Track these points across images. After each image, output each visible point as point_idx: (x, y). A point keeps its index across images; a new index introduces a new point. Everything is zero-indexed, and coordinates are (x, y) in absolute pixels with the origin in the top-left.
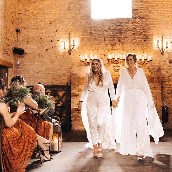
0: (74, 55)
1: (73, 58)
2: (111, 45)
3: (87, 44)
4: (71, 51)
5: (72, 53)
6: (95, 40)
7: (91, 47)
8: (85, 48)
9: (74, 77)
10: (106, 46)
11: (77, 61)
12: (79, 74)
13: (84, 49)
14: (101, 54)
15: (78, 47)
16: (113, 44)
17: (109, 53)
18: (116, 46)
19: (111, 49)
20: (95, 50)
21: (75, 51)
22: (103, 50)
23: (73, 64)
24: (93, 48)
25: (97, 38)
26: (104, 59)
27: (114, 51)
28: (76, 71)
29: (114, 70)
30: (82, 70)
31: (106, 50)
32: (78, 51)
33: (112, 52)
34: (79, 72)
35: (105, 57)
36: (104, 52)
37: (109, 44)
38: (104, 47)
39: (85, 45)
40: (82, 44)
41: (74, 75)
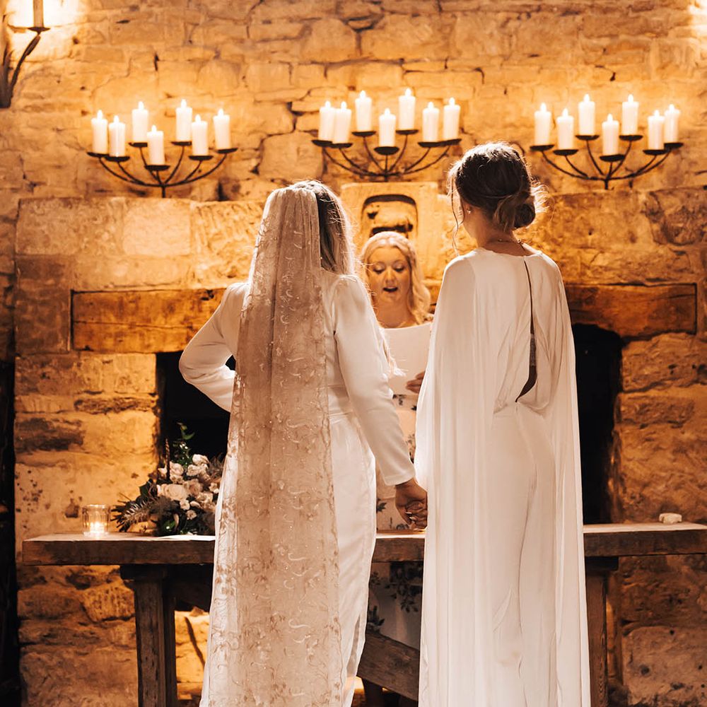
0: (36, 109)
1: (29, 131)
2: (346, 21)
3: (150, 15)
4: (11, 74)
5: (25, 91)
7: (180, 43)
8: (129, 49)
9: (42, 294)
10: (305, 32)
12: (79, 261)
13: (122, 59)
14: (259, 97)
15: (76, 41)
16: (366, 17)
17: (330, 92)
18: (390, 28)
19: (343, 58)
20: (214, 69)
21: (45, 71)
22: (280, 68)
23: (34, 185)
24: (198, 53)
26: (291, 137)
27: (370, 76)
28: (53, 242)
29: (368, 232)
30: (108, 232)
31: (305, 64)
32: (74, 74)
33: (349, 85)
34: (83, 246)
35: (294, 128)
36: (290, 78)
37: (329, 12)
38: (285, 38)
39: (132, 22)
40: (108, 13)
41: (41, 273)
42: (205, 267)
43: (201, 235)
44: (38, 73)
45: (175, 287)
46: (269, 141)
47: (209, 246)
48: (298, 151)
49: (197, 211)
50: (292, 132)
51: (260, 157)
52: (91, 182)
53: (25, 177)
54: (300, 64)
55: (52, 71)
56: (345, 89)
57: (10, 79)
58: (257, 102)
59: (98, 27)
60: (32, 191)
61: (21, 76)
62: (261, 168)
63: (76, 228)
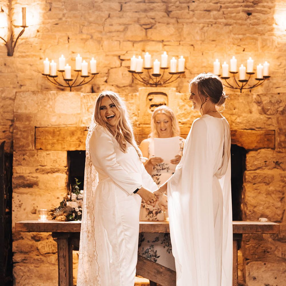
0: (23, 57)
1: (20, 65)
2: (141, 25)
3: (66, 22)
4: (13, 43)
5: (19, 50)
6: (90, 9)
7: (78, 33)
8: (58, 35)
9: (24, 128)
10: (126, 29)
11: (32, 75)
12: (38, 115)
13: (55, 38)
14: (107, 54)
15: (38, 31)
16: (149, 24)
17: (135, 52)
18: (158, 29)
19: (140, 39)
20: (90, 43)
21: (26, 43)
22: (116, 42)
23: (21, 86)
24: (84, 36)
25: (96, 4)
26: (120, 69)
27: (150, 46)
28: (29, 108)
29: (149, 106)
30: (49, 104)
31: (126, 41)
32: (37, 44)
33: (143, 50)
34: (40, 110)
35: (121, 65)
36: (120, 46)
37: (135, 22)
38: (118, 31)
39: (59, 24)
40: (50, 21)
41: (24, 120)
42: (86, 118)
43: (84, 106)
44: (24, 43)
45: (75, 126)
46: (111, 70)
47: (88, 110)
48: (122, 74)
49: (83, 97)
50: (120, 67)
51: (108, 76)
52: (44, 85)
53: (18, 83)
54: (124, 41)
55: (29, 43)
56: (141, 51)
57: (13, 45)
58: (107, 55)
59: (47, 26)
60: (21, 88)
61: (17, 44)
62: (108, 81)
63: (37, 102)
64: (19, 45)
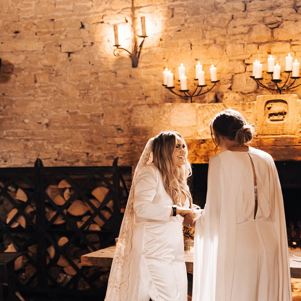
0: (147, 67)
1: (145, 76)
2: (266, 25)
3: (189, 27)
4: (137, 54)
5: (143, 60)
6: (213, 11)
7: (200, 38)
8: (181, 42)
9: (141, 142)
10: (250, 30)
11: (157, 86)
12: (154, 129)
13: (178, 46)
14: (231, 59)
15: (161, 40)
16: (276, 23)
17: (259, 55)
18: (286, 27)
19: (266, 40)
20: (214, 48)
21: (150, 52)
22: (240, 46)
23: (146, 97)
24: (207, 42)
25: (219, 6)
26: (244, 74)
27: (277, 48)
28: (145, 122)
29: (267, 115)
30: (165, 117)
31: (250, 44)
32: (160, 53)
33: (268, 52)
34: (155, 123)
35: (246, 70)
36: (244, 50)
37: (260, 22)
38: (242, 33)
39: (182, 31)
40: (173, 28)
41: (141, 134)
42: (202, 130)
43: (200, 117)
44: (147, 53)
45: (190, 138)
46: (236, 77)
47: (203, 122)
48: (247, 80)
49: (199, 108)
50: (245, 72)
51: (232, 83)
52: (167, 95)
53: (143, 94)
54: (248, 44)
55: (152, 52)
56: (266, 53)
57: (137, 56)
58: (230, 61)
59: (170, 34)
60: (146, 99)
61: (141, 54)
62: (232, 88)
63: (153, 115)
64: (143, 55)
